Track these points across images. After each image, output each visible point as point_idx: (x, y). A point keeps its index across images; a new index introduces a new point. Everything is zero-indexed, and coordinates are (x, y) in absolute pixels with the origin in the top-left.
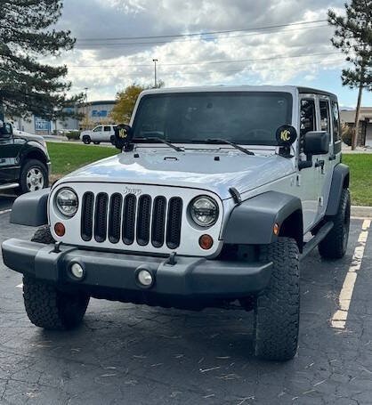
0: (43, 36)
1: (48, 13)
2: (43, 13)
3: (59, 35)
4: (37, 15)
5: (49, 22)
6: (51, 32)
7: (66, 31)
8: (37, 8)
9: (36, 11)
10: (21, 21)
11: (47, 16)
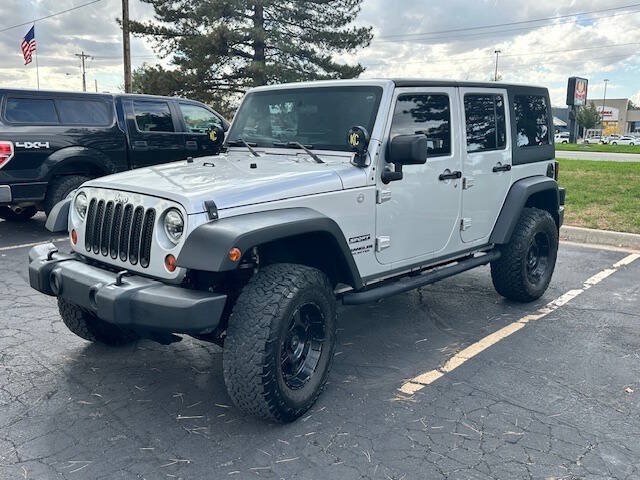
0: (345, 35)
1: (347, 10)
2: (341, 9)
3: (360, 32)
4: (335, 12)
5: (349, 19)
6: (352, 29)
7: (368, 27)
8: (336, 4)
9: (336, 7)
10: (322, 19)
11: (347, 13)
